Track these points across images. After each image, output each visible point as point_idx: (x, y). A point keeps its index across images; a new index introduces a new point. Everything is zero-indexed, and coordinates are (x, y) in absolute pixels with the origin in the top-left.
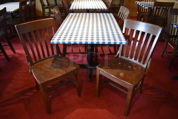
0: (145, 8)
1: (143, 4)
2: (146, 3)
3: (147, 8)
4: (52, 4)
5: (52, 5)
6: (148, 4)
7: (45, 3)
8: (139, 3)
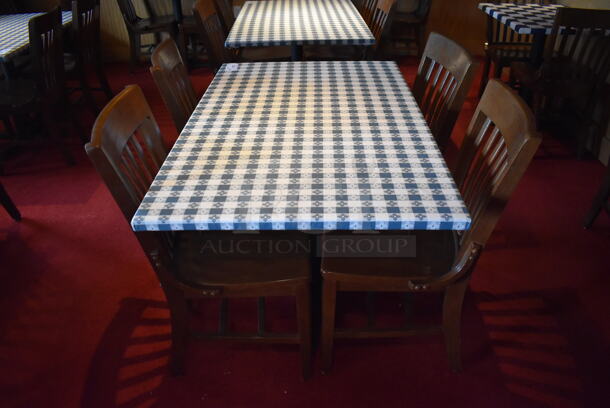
0: (521, 31)
1: (511, 16)
2: (521, 7)
3: (527, 31)
4: (163, 13)
5: (167, 16)
6: (529, 12)
7: (141, 11)
8: (492, 12)
